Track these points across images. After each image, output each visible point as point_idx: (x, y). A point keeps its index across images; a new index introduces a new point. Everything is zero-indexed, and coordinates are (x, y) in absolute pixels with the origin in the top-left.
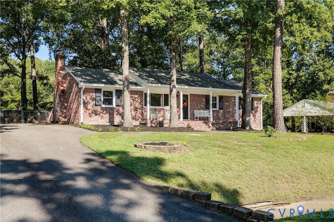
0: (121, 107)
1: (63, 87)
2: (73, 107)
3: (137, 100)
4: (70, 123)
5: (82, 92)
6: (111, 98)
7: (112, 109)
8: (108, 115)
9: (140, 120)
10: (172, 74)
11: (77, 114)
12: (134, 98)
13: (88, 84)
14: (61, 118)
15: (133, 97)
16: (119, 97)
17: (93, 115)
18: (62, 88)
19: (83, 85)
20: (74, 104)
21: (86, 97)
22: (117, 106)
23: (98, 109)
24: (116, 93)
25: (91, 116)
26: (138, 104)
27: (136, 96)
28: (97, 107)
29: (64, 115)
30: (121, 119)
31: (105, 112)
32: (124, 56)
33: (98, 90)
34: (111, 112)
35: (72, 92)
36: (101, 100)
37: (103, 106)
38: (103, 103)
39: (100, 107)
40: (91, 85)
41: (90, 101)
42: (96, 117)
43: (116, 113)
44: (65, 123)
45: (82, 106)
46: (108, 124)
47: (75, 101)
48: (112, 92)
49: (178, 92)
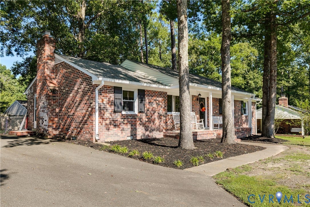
0: (144, 114)
1: (54, 84)
2: (76, 113)
3: (161, 103)
4: (67, 137)
5: (97, 91)
6: (131, 101)
7: (134, 117)
8: (129, 126)
9: (164, 131)
11: (86, 126)
12: (157, 102)
14: (50, 129)
15: (157, 100)
16: (142, 101)
17: (112, 126)
18: (52, 85)
20: (78, 109)
21: (103, 100)
22: (140, 112)
23: (118, 117)
24: (138, 94)
25: (108, 129)
26: (162, 109)
27: (160, 99)
28: (117, 114)
29: (54, 126)
30: (144, 130)
31: (126, 122)
33: (117, 90)
34: (132, 121)
35: (74, 91)
36: (121, 104)
37: (124, 113)
38: (124, 108)
39: (120, 114)
41: (108, 106)
42: (115, 129)
43: (139, 123)
44: (59, 138)
45: (97, 113)
46: (129, 138)
47: (82, 105)
48: (133, 92)
49: (200, 95)
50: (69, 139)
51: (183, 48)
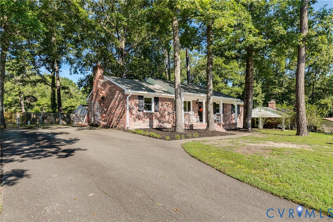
0: (158, 112)
1: (103, 94)
2: (116, 112)
3: (170, 106)
4: (111, 126)
5: (128, 98)
6: (150, 104)
7: (152, 114)
8: (148, 120)
9: (172, 123)
10: (210, 84)
11: (121, 119)
12: (167, 105)
13: (134, 91)
14: (101, 122)
16: (156, 104)
17: (137, 119)
18: (101, 95)
19: (130, 92)
20: (117, 109)
21: (131, 104)
22: (155, 111)
23: (141, 114)
24: (154, 100)
25: (135, 121)
26: (171, 109)
27: (169, 103)
28: (140, 112)
29: (103, 119)
30: (158, 122)
31: (146, 117)
32: (177, 65)
33: (141, 97)
34: (150, 117)
35: (115, 99)
36: (143, 106)
37: (145, 111)
38: (145, 108)
39: (142, 112)
40: (137, 92)
41: (135, 107)
42: (139, 121)
43: (154, 118)
44: (107, 127)
45: (128, 111)
46: (148, 127)
47: (119, 107)
48: (151, 99)
49: (198, 100)
50: (112, 127)
51: (177, 72)
